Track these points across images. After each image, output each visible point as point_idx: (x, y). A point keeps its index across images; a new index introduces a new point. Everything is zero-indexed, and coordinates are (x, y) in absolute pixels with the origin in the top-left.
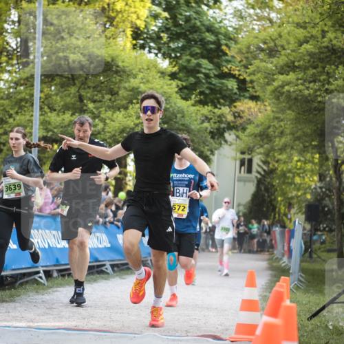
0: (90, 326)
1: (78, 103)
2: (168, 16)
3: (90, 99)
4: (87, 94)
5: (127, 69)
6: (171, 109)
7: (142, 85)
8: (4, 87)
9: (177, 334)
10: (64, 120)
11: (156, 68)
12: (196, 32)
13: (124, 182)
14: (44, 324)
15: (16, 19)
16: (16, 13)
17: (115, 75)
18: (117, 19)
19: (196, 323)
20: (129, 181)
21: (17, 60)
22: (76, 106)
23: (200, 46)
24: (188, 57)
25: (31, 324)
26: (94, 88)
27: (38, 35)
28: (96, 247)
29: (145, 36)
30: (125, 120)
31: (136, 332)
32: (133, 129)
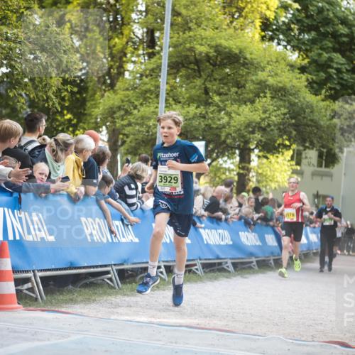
0: (212, 326)
1: (204, 96)
2: (300, 8)
3: (215, 92)
4: (213, 86)
5: (255, 62)
6: (299, 104)
7: (270, 78)
8: (130, 78)
9: (303, 339)
10: (188, 112)
11: (285, 61)
12: (328, 24)
13: (247, 177)
14: (165, 320)
15: (144, 9)
16: (144, 3)
17: (242, 68)
18: (246, 10)
19: (322, 328)
20: (253, 176)
21: (143, 50)
22: (201, 99)
23: (332, 40)
24: (320, 51)
25: (153, 320)
26: (220, 80)
27: (167, 26)
28: (217, 243)
29: (274, 27)
30: (251, 114)
31: (260, 334)
32: (259, 123)
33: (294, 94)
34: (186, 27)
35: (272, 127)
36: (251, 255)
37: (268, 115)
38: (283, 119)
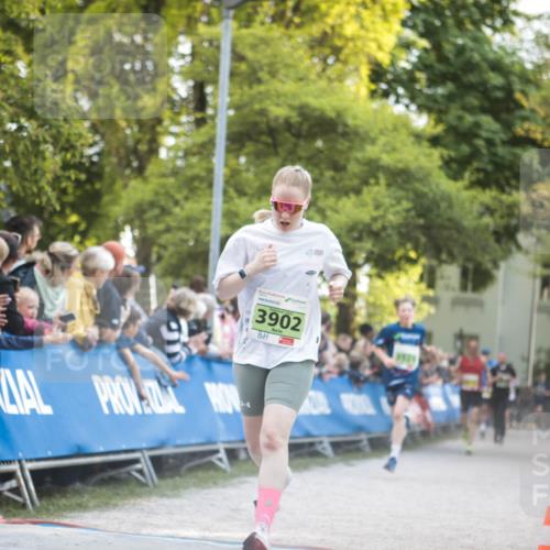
2: (429, 47)
5: (361, 130)
6: (431, 195)
7: (384, 156)
8: (168, 158)
11: (407, 128)
12: (472, 71)
13: (351, 310)
15: (188, 51)
16: (189, 42)
17: (341, 140)
18: (346, 51)
20: (361, 308)
21: (189, 116)
24: (460, 113)
25: (207, 534)
26: (307, 159)
29: (390, 76)
30: (356, 211)
32: (369, 225)
33: (422, 180)
34: (253, 78)
35: (389, 231)
36: (359, 429)
37: (380, 212)
38: (406, 219)
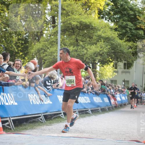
0: (83, 136)
1: (76, 42)
2: (113, 4)
3: (81, 40)
4: (79, 38)
5: (96, 27)
6: (115, 44)
7: (103, 34)
8: (46, 36)
10: (70, 49)
11: (108, 26)
12: (125, 10)
15: (50, 8)
16: (50, 6)
17: (91, 30)
18: (92, 6)
19: (128, 135)
20: (98, 74)
21: (51, 25)
22: (75, 44)
23: (127, 17)
24: (122, 22)
25: (59, 135)
26: (82, 36)
28: (84, 102)
29: (103, 13)
30: (96, 49)
31: (103, 139)
32: (99, 52)
33: (113, 40)
34: (67, 15)
35: (105, 54)
36: (98, 106)
37: (102, 49)
38: (109, 50)
